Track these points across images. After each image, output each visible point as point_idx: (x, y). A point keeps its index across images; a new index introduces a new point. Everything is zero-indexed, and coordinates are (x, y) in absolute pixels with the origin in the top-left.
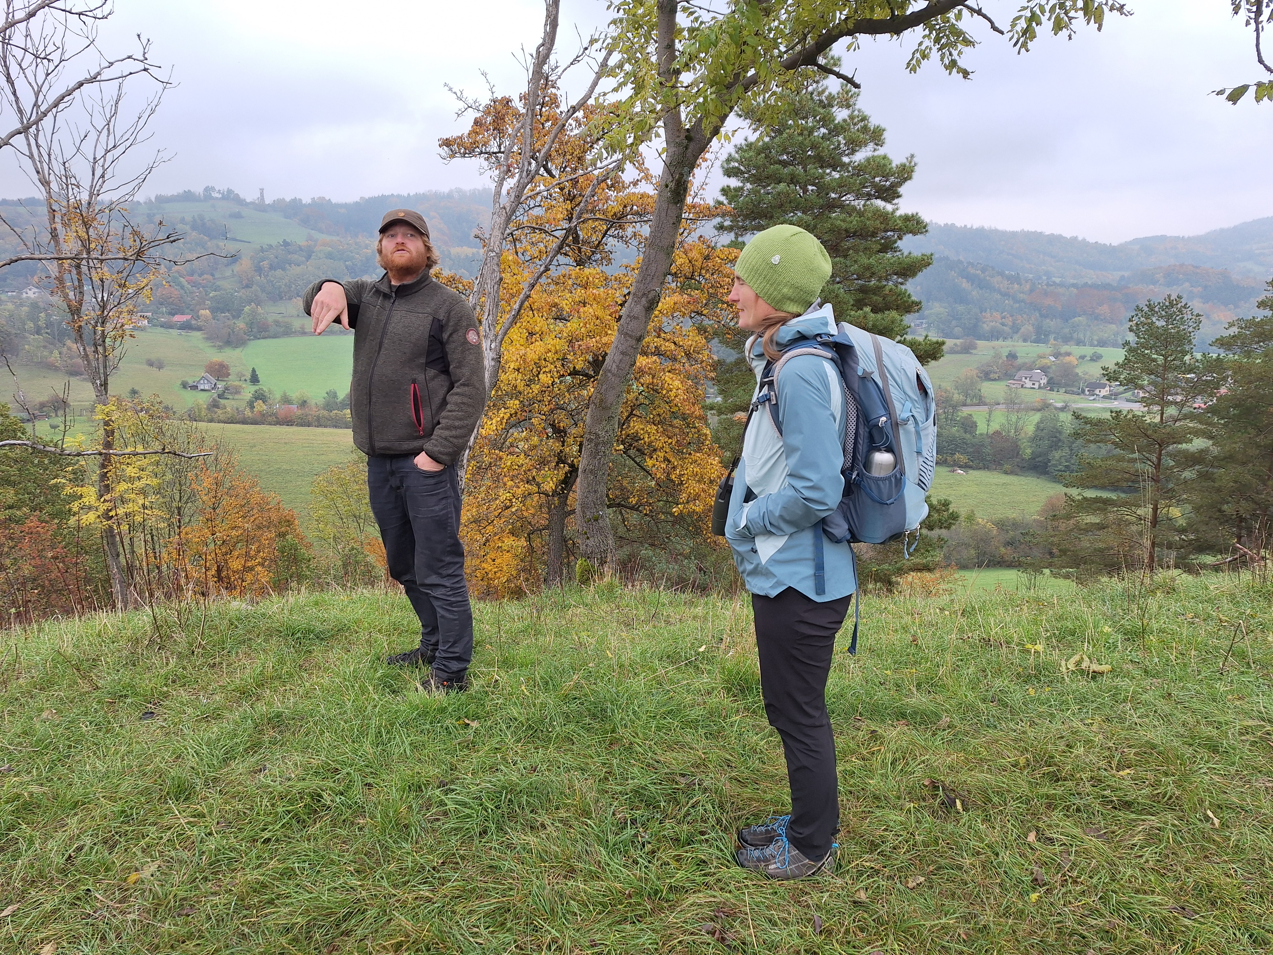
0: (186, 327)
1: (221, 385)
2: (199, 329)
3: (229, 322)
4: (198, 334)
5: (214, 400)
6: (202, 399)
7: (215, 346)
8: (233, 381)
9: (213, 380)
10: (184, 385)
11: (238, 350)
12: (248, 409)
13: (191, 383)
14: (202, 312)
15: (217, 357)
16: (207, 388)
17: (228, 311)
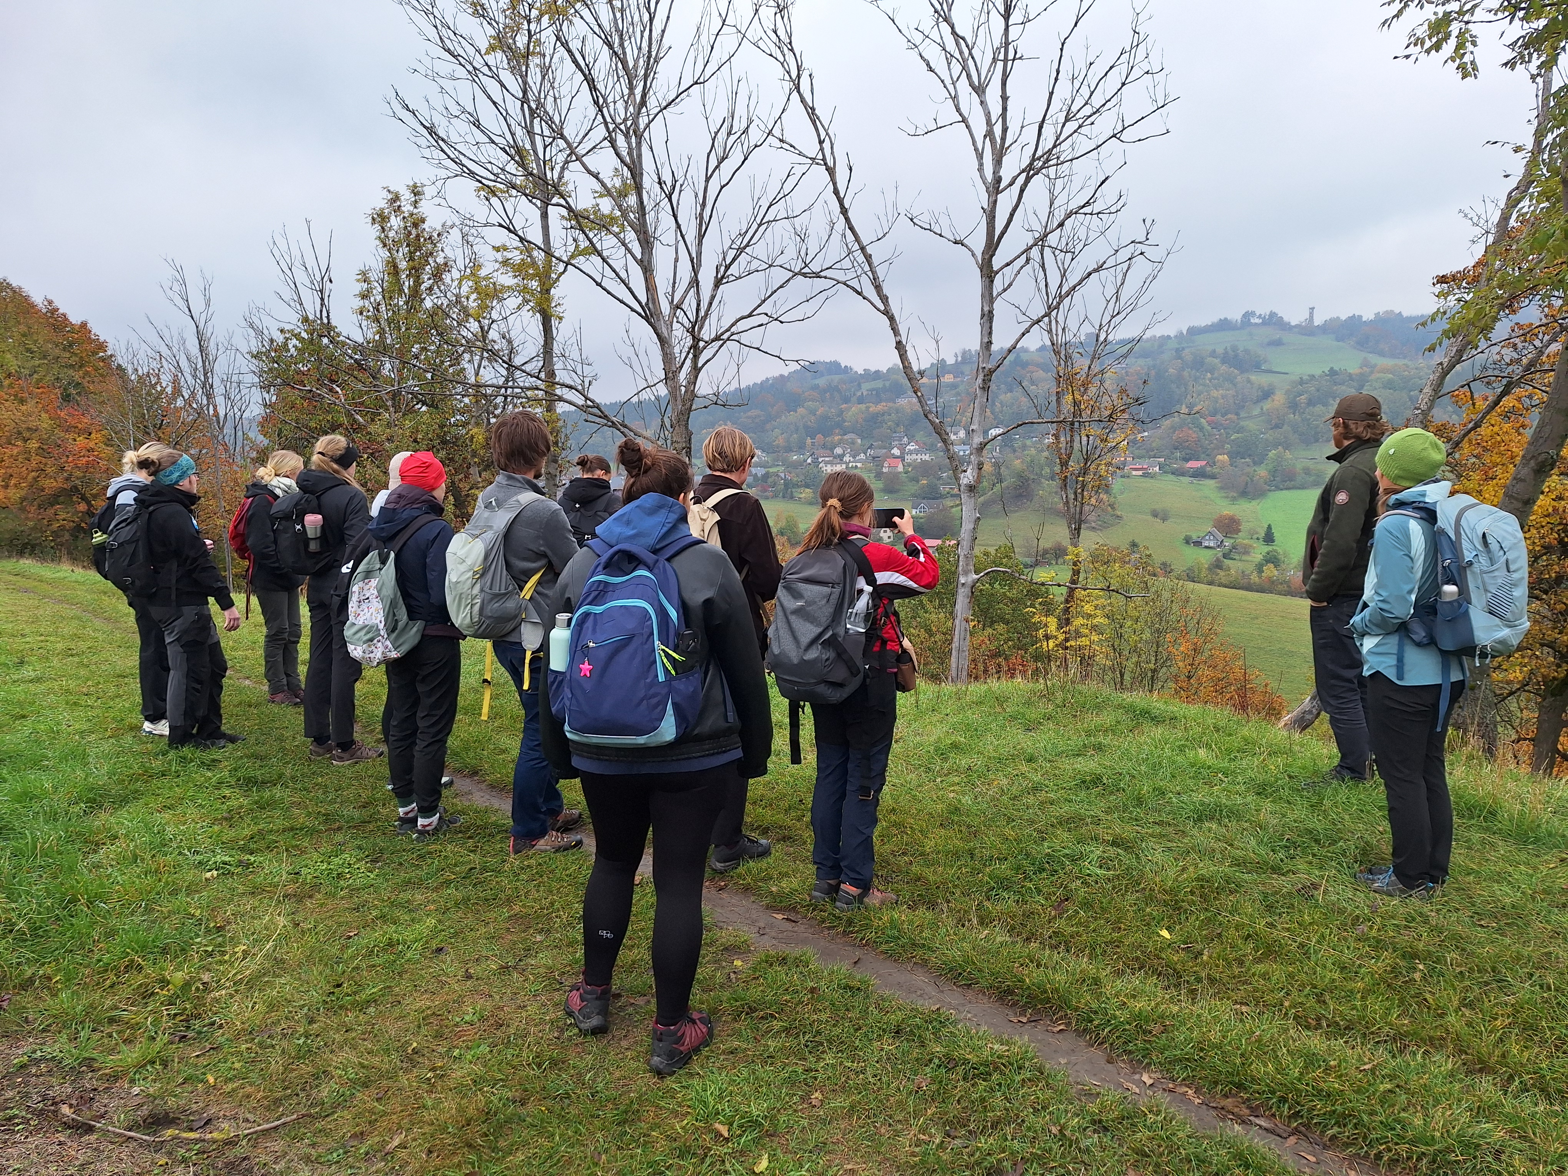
0: (1199, 474)
1: (1227, 543)
2: (1213, 477)
3: (1248, 469)
4: (1211, 483)
5: (1218, 560)
6: (1204, 557)
7: (1227, 497)
8: (1242, 539)
9: (1220, 537)
10: (1187, 541)
11: (1254, 503)
12: (1255, 574)
13: (1195, 538)
14: (1220, 457)
15: (1227, 509)
16: (1212, 544)
17: (1250, 456)
